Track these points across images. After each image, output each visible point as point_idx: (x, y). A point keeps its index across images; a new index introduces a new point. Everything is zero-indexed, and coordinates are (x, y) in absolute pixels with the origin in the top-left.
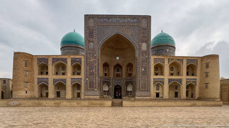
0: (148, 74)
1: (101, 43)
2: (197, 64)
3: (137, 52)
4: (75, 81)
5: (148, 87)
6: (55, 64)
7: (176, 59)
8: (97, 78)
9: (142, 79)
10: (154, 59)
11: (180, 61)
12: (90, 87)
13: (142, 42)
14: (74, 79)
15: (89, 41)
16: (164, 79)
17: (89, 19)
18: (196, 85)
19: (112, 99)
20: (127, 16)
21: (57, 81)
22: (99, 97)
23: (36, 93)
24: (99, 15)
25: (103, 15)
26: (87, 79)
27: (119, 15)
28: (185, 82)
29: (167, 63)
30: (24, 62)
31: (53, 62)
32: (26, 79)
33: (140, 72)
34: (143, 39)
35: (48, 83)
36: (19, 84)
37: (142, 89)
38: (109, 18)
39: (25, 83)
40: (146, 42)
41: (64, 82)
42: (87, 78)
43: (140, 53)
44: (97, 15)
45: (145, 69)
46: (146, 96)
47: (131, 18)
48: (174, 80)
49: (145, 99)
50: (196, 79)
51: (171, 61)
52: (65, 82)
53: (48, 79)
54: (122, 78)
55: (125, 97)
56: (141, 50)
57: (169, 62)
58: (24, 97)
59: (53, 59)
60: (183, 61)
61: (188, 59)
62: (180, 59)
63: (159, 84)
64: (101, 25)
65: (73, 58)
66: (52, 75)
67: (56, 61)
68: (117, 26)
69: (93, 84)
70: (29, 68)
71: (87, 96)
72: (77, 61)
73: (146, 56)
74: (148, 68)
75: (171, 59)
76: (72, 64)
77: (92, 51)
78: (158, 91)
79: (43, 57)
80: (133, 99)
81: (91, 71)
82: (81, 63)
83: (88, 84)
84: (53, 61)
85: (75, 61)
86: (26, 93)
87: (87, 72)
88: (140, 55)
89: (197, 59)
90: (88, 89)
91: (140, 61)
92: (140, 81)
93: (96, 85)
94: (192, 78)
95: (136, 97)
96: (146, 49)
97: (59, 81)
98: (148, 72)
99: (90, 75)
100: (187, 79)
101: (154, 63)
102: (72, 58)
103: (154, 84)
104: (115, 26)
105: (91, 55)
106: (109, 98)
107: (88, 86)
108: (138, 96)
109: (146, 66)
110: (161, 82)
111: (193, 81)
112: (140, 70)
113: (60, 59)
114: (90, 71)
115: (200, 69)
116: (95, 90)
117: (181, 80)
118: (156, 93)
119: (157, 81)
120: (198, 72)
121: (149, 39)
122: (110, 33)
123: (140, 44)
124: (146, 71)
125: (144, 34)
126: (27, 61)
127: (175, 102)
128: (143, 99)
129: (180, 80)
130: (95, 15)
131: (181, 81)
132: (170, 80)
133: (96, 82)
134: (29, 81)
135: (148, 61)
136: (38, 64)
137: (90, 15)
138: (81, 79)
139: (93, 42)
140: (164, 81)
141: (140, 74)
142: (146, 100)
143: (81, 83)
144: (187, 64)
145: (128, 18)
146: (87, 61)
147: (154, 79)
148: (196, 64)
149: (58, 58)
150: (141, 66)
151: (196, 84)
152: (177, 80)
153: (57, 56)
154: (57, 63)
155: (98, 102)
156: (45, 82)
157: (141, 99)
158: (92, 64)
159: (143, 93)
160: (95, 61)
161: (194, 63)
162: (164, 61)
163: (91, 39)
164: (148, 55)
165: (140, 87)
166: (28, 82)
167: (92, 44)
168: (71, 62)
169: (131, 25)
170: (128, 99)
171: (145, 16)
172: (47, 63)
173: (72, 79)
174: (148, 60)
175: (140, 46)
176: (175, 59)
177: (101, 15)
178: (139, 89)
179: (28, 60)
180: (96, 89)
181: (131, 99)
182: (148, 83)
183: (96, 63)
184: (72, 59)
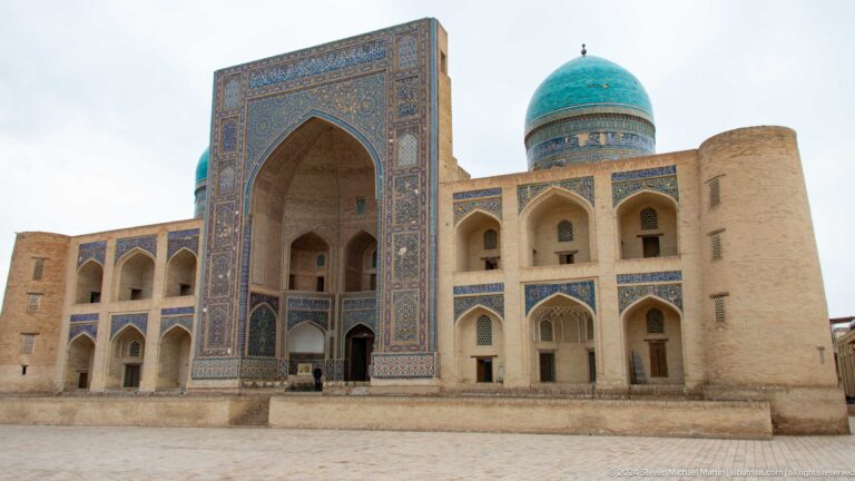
0: (423, 270)
1: (257, 164)
2: (676, 190)
3: (380, 178)
4: (172, 323)
5: (422, 332)
6: (123, 259)
7: (555, 183)
8: (236, 303)
9: (401, 294)
10: (456, 195)
11: (581, 190)
12: (211, 342)
13: (401, 133)
14: (171, 311)
15: (222, 163)
16: (500, 287)
17: (226, 81)
18: (681, 307)
19: (282, 391)
20: (344, 43)
21: (122, 324)
22: (236, 382)
23: (60, 374)
24: (255, 63)
25: (267, 60)
26: (205, 310)
27: (317, 48)
28: (615, 293)
29: (516, 210)
30: (33, 264)
31: (119, 253)
32: (30, 323)
33: (389, 264)
34: (403, 119)
35: (95, 334)
36: (7, 341)
37: (400, 343)
38: (284, 67)
39: (24, 338)
40: (414, 129)
41: (141, 327)
42: (205, 306)
43: (390, 178)
44: (248, 64)
45: (412, 247)
46: (417, 377)
47: (357, 47)
48: (554, 288)
49: (409, 391)
50: (676, 275)
51: (534, 195)
52: (144, 326)
53: (96, 316)
54: (329, 296)
55: (330, 384)
56: (395, 168)
57: (522, 201)
58: (14, 388)
59: (119, 241)
60: (591, 187)
61: (622, 174)
62: (577, 180)
63: (483, 314)
64: (260, 98)
65: (174, 233)
66: (112, 300)
67: (128, 248)
68: (312, 87)
69: (222, 330)
70: (46, 281)
71: (200, 382)
72: (187, 243)
73: (417, 191)
74: (423, 242)
75: (533, 186)
76: (169, 256)
77: (229, 199)
78: (485, 351)
79: (93, 240)
80: (364, 389)
81: (221, 276)
82: (197, 248)
83: (207, 331)
84: (117, 251)
85: (181, 243)
86: (24, 372)
87: (207, 282)
88: (389, 189)
89: (671, 163)
90: (205, 349)
91: (390, 216)
92: (388, 302)
93: (229, 332)
94: (654, 270)
95: (374, 382)
96: (414, 162)
97: (127, 321)
98: (423, 261)
99: (216, 291)
100: (621, 278)
101: (457, 214)
102: (171, 233)
103: (457, 312)
104: (305, 89)
105: (225, 215)
106: (272, 387)
107: (206, 338)
108: (381, 378)
109: (416, 236)
110: (488, 300)
111: (660, 287)
112: (389, 254)
113: (136, 242)
114: (217, 277)
115: (694, 216)
116: (226, 353)
117: (591, 283)
118: (475, 360)
119: (471, 301)
120: (686, 236)
121: (424, 116)
122: (288, 120)
123: (391, 144)
124: (414, 258)
125: (405, 97)
126: (43, 259)
127: (488, 405)
128: (400, 390)
129: (584, 284)
130: (242, 66)
131: (593, 289)
132: (533, 292)
133: (230, 321)
134: (40, 328)
135: (424, 212)
136: (79, 264)
137: (229, 69)
138: (192, 309)
139: (232, 163)
140: (502, 296)
141: (389, 272)
142: (417, 395)
143: (191, 327)
144: (616, 198)
145: (347, 49)
146: (210, 238)
147: (456, 290)
148: (667, 191)
149: (132, 240)
150: (397, 237)
151: (679, 302)
152: (570, 287)
153: (130, 229)
154: (129, 255)
155: (187, 405)
156: (89, 328)
157: (393, 390)
158: (224, 249)
159: (403, 362)
160: (235, 234)
161: (660, 187)
162: (501, 198)
163: (227, 154)
164: (423, 185)
165: (388, 332)
166: (33, 334)
167: (229, 171)
168: (169, 247)
169: (359, 73)
170: (343, 392)
171: (409, 24)
172: (103, 259)
173: (164, 311)
174: (423, 204)
175: (392, 150)
176: (552, 182)
177: (262, 61)
178: (387, 344)
179: (48, 256)
180: (229, 351)
181: (355, 391)
182: (422, 310)
183: (235, 244)
184: (172, 237)
